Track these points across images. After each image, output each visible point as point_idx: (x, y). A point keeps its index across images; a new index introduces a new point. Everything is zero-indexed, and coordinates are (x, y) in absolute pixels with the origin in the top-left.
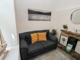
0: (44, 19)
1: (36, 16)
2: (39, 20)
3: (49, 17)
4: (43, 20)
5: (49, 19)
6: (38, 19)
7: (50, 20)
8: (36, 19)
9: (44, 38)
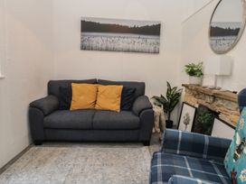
0: (131, 47)
1: (105, 39)
2: (114, 50)
3: (151, 39)
4: (128, 51)
5: (152, 48)
6: (111, 46)
7: (156, 52)
8: (104, 47)
9: (113, 101)
